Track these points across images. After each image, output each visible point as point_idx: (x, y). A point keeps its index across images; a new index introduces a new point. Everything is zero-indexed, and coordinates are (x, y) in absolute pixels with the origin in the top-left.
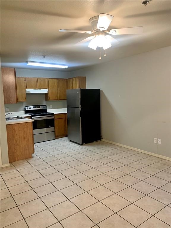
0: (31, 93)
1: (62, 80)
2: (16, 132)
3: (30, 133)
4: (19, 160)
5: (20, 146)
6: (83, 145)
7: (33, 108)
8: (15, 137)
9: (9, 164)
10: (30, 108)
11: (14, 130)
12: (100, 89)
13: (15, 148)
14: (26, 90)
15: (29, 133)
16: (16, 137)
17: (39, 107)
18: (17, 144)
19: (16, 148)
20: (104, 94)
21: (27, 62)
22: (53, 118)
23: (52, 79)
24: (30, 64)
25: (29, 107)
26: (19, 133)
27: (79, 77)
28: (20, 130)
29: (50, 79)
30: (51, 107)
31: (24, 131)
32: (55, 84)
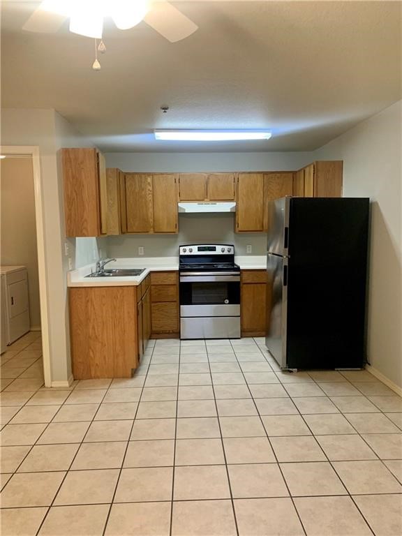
0: (186, 212)
1: (278, 175)
2: (94, 309)
3: (129, 313)
4: (98, 378)
5: (102, 343)
6: (291, 372)
7: (198, 251)
8: (92, 321)
9: (66, 384)
10: (191, 251)
11: (89, 304)
12: (369, 199)
13: (90, 348)
14: (180, 205)
15: (126, 315)
16: (94, 319)
17: (214, 249)
18: (97, 338)
19: (92, 347)
20: (381, 215)
21: (152, 131)
22: (239, 280)
23: (248, 175)
24: (162, 136)
25: (187, 248)
26: (102, 312)
27: (317, 162)
28: (104, 305)
29: (243, 175)
30: (249, 249)
31: (115, 308)
32: (256, 186)
